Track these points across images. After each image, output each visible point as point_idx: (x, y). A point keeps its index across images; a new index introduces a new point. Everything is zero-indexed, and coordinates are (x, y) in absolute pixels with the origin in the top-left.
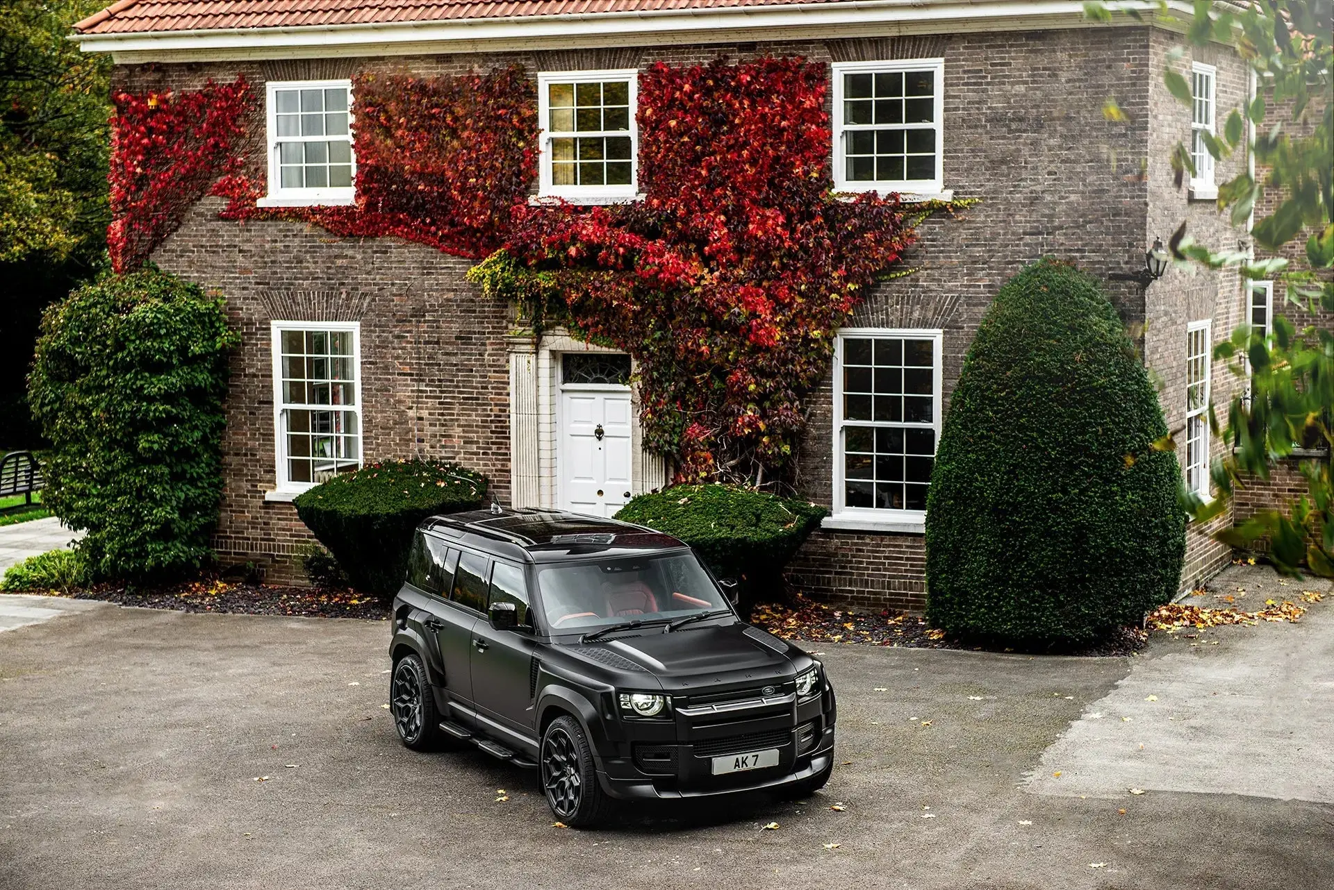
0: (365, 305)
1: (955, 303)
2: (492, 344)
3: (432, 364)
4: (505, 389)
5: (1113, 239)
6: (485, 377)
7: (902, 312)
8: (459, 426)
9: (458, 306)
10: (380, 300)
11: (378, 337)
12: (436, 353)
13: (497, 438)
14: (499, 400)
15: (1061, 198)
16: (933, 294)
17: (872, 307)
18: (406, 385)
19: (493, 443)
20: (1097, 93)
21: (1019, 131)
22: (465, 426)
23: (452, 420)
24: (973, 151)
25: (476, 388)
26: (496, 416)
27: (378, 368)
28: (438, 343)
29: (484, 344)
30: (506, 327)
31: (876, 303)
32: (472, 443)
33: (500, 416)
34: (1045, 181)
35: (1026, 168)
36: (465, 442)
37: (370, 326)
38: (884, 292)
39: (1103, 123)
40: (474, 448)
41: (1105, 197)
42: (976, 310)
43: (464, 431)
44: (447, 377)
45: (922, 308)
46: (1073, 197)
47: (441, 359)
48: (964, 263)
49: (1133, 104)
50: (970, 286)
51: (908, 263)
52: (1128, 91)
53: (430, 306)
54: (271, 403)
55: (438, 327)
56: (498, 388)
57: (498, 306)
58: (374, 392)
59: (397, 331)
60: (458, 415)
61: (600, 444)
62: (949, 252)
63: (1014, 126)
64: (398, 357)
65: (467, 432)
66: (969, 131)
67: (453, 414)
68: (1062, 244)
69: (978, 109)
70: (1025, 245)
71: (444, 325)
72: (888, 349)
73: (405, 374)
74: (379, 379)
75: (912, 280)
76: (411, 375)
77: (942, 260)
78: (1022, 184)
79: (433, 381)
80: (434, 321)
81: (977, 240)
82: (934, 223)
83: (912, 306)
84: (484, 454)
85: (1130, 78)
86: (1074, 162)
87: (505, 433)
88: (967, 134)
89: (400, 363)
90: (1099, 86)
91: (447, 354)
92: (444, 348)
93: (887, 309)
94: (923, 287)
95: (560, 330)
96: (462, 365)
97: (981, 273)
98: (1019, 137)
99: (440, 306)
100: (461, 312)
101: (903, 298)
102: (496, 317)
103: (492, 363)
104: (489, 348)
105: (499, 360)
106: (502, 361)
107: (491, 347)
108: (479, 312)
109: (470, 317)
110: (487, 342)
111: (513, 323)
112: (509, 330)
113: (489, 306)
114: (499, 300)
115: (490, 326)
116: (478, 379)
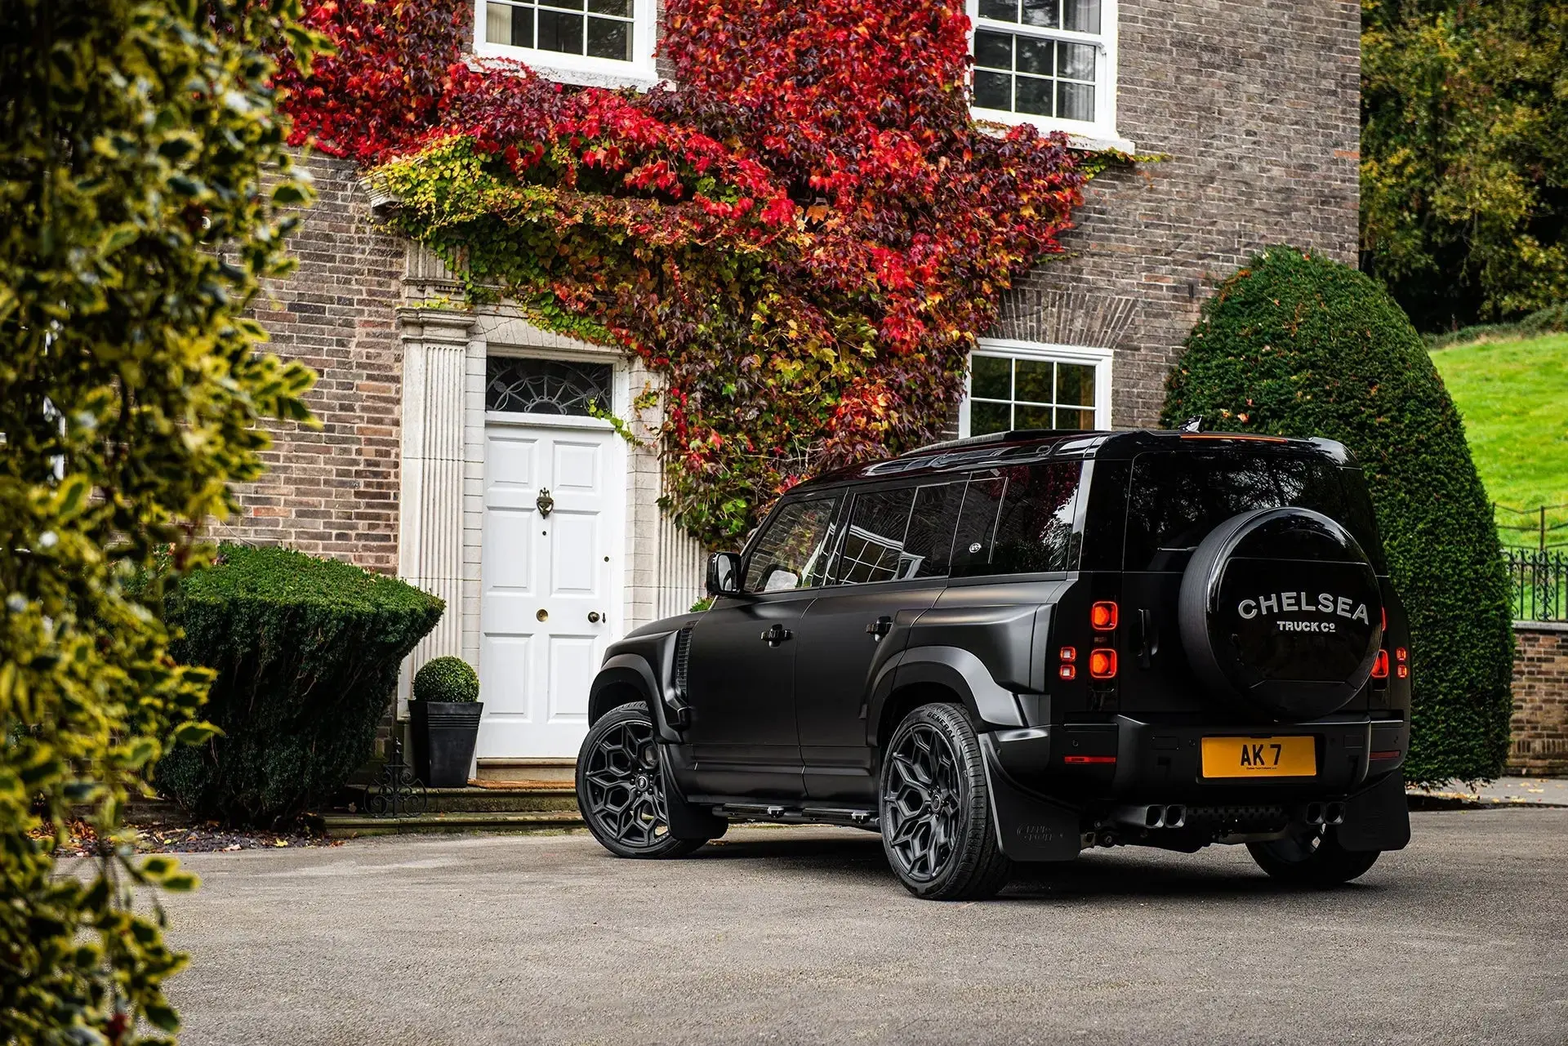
1: (1130, 311)
2: (367, 323)
4: (389, 411)
5: (1323, 236)
6: (350, 386)
7: (1059, 318)
8: (288, 481)
13: (369, 505)
14: (376, 432)
15: (1263, 170)
16: (1103, 294)
17: (1017, 307)
19: (360, 516)
20: (1303, 29)
21: (1211, 65)
22: (302, 481)
23: (274, 469)
24: (1155, 85)
25: (330, 408)
26: (369, 463)
29: (349, 324)
30: (398, 295)
31: (1024, 302)
32: (315, 514)
33: (377, 464)
34: (1243, 145)
35: (1219, 120)
36: (300, 514)
38: (1034, 284)
39: (1310, 72)
40: (319, 526)
41: (1313, 176)
42: (1157, 323)
43: (299, 492)
45: (1087, 314)
46: (1276, 171)
48: (1143, 251)
49: (1343, 51)
50: (1150, 287)
51: (1068, 244)
52: (1339, 33)
56: (376, 410)
57: (382, 253)
60: (288, 459)
61: (545, 524)
62: (1124, 232)
63: (1206, 57)
65: (305, 494)
66: (1150, 55)
67: (276, 458)
68: (1263, 236)
69: (1161, 24)
70: (1220, 233)
72: (1035, 376)
75: (1073, 269)
77: (1114, 243)
78: (1216, 143)
81: (1160, 218)
82: (1103, 186)
83: (1074, 310)
84: (339, 537)
85: (1341, 16)
86: (1277, 121)
87: (387, 496)
88: (1148, 60)
90: (1306, 19)
93: (1038, 312)
94: (1088, 282)
95: (510, 306)
97: (1164, 269)
98: (1212, 75)
100: (303, 256)
101: (1061, 297)
102: (377, 273)
103: (364, 360)
104: (360, 333)
105: (379, 355)
106: (387, 357)
107: (364, 330)
108: (342, 260)
109: (321, 269)
110: (357, 319)
111: (421, 285)
112: (403, 299)
113: (363, 252)
114: (384, 241)
115: (364, 289)
116: (334, 390)
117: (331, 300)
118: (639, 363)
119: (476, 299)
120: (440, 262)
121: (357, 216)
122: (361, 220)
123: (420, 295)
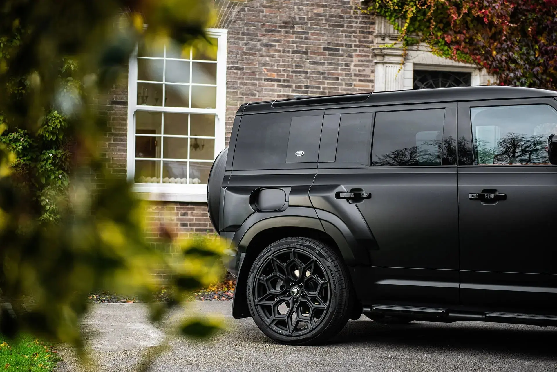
0: (234, 14)
2: (358, 56)
3: (300, 72)
6: (351, 85)
9: (327, 20)
10: (249, 10)
11: (246, 44)
12: (304, 62)
18: (273, 90)
27: (244, 74)
28: (306, 53)
29: (350, 56)
30: (372, 42)
37: (238, 33)
44: (314, 84)
47: (308, 67)
53: (300, 18)
54: (125, 103)
55: (306, 38)
57: (365, 23)
58: (239, 95)
59: (265, 40)
64: (264, 65)
71: (312, 37)
73: (272, 80)
74: (245, 84)
76: (279, 81)
79: (300, 87)
80: (304, 33)
89: (268, 70)
91: (315, 63)
92: (311, 58)
95: (424, 46)
96: (329, 74)
99: (310, 19)
100: (330, 25)
102: (363, 32)
103: (357, 73)
104: (355, 60)
105: (364, 70)
106: (367, 71)
107: (357, 59)
108: (347, 27)
109: (338, 31)
110: (354, 54)
111: (383, 37)
112: (375, 44)
113: (357, 23)
114: (366, 17)
115: (357, 40)
116: (344, 87)
117: (342, 45)
118: (484, 71)
119: (409, 44)
120: (392, 26)
121: (354, 6)
122: (356, 8)
123: (382, 42)
